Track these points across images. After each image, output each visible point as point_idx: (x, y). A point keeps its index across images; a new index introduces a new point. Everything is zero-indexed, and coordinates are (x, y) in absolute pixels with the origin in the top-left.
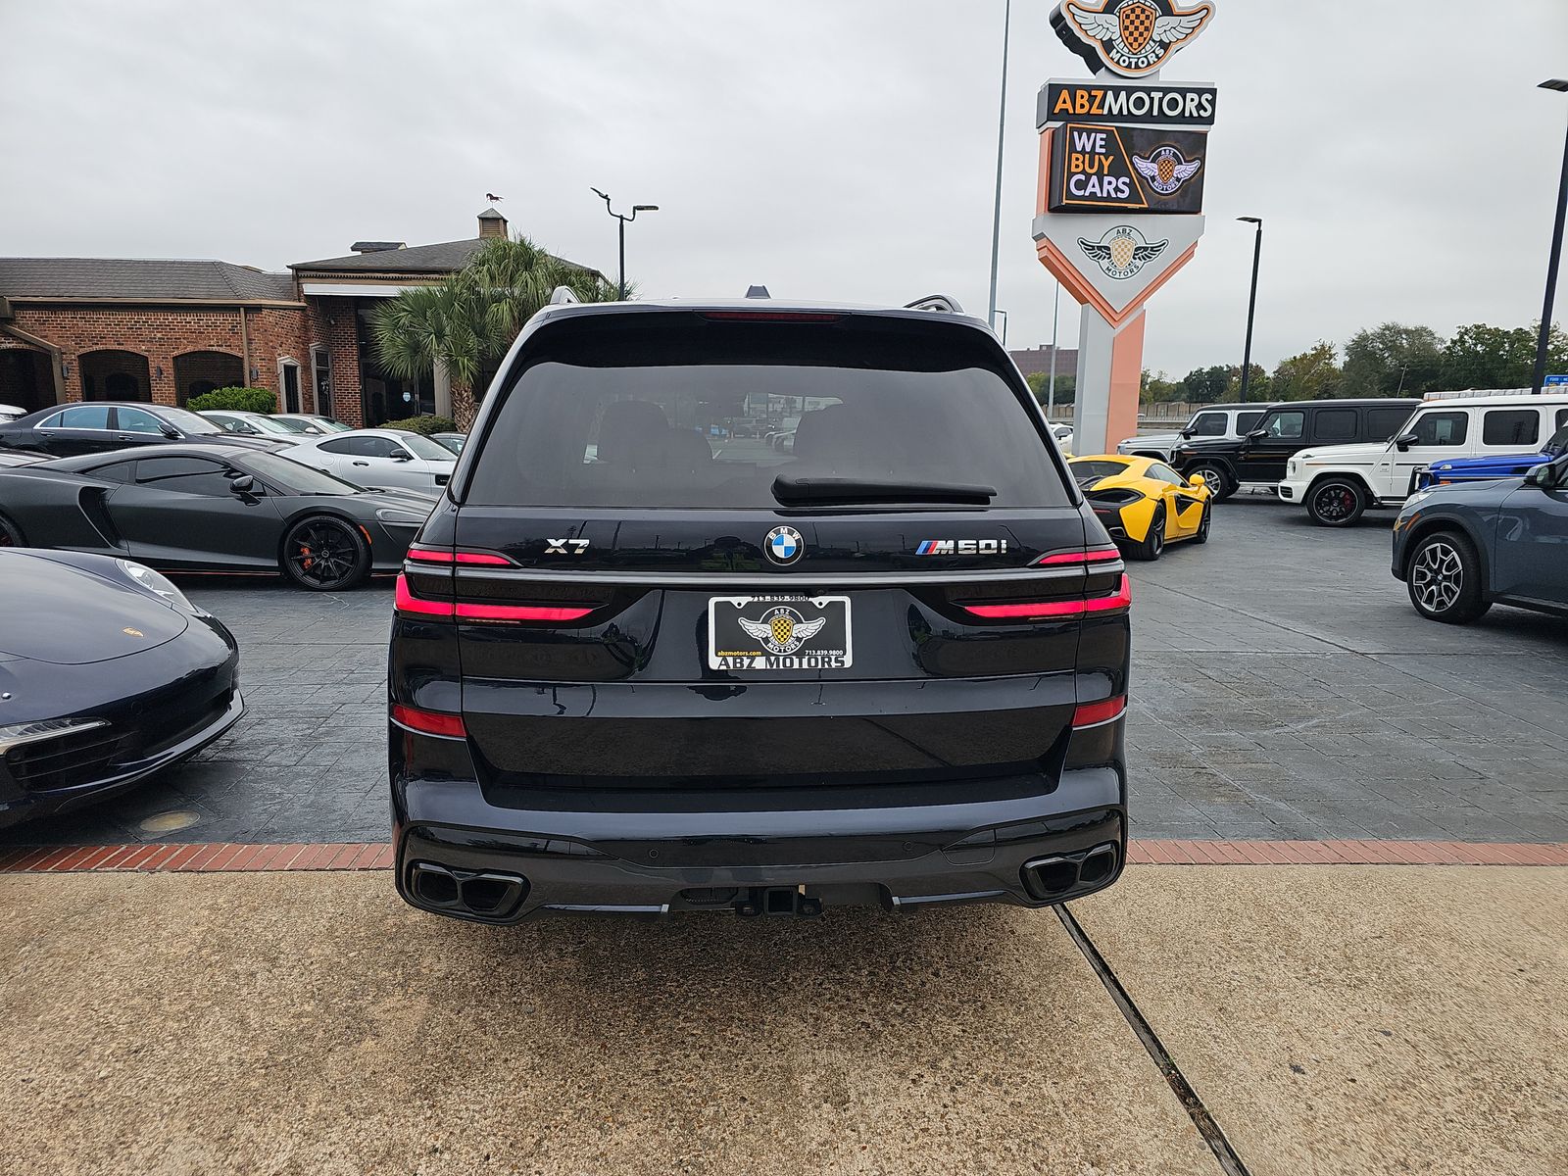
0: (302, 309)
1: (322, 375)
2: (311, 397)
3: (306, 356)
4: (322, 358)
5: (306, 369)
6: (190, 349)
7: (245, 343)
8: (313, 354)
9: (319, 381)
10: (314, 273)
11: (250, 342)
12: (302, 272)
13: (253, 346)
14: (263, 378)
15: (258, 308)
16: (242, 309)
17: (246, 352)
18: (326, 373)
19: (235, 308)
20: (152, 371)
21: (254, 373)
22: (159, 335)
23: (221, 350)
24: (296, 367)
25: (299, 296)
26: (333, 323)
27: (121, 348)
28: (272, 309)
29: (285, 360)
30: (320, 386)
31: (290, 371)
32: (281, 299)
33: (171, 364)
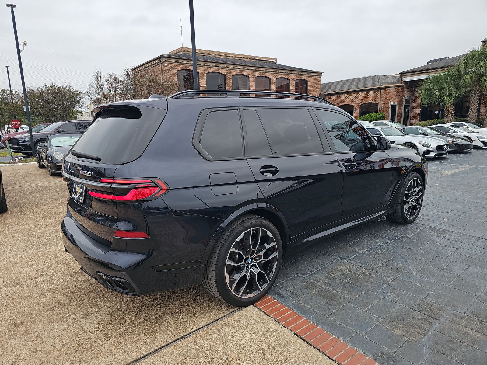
0: (402, 86)
1: (406, 107)
2: (401, 114)
3: (401, 101)
4: (407, 101)
5: (400, 105)
6: (365, 102)
7: (379, 99)
8: (404, 100)
9: (405, 108)
10: (407, 74)
11: (381, 98)
12: (403, 74)
13: (382, 100)
14: (383, 109)
15: (385, 88)
16: (380, 89)
17: (379, 102)
18: (409, 106)
19: (378, 89)
20: (354, 110)
21: (381, 108)
22: (357, 99)
23: (373, 102)
24: (396, 105)
25: (402, 82)
26: (414, 89)
27: (348, 104)
28: (390, 87)
29: (393, 103)
30: (405, 111)
31: (394, 107)
32: (395, 84)
33: (359, 107)
